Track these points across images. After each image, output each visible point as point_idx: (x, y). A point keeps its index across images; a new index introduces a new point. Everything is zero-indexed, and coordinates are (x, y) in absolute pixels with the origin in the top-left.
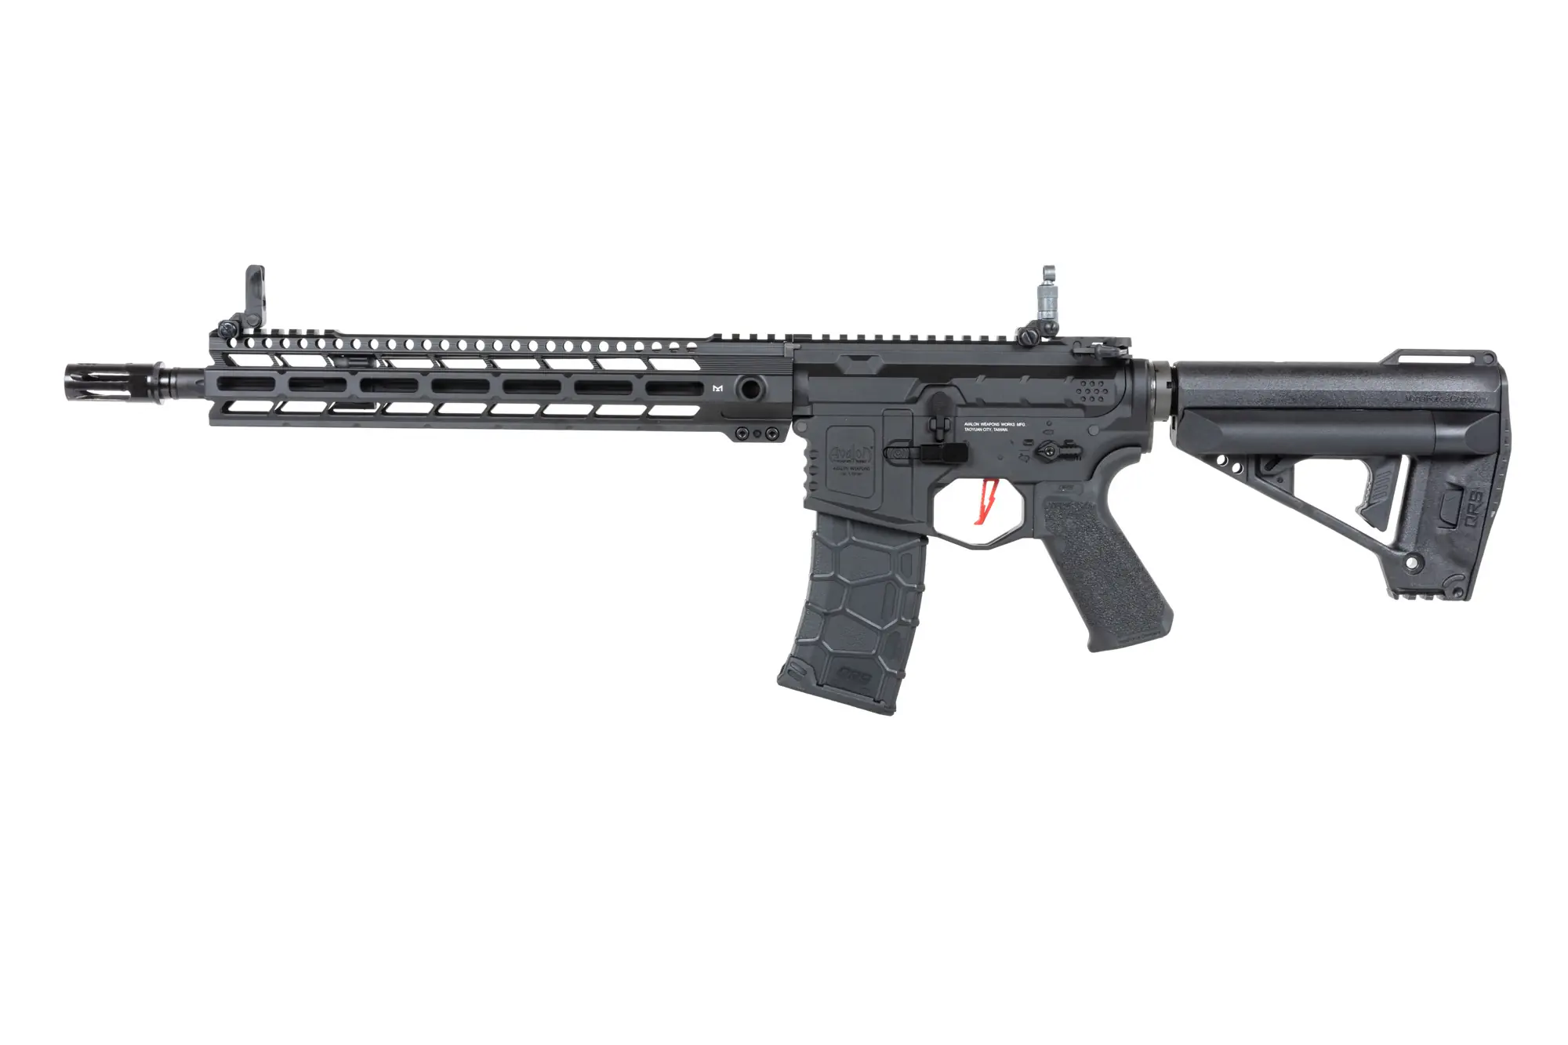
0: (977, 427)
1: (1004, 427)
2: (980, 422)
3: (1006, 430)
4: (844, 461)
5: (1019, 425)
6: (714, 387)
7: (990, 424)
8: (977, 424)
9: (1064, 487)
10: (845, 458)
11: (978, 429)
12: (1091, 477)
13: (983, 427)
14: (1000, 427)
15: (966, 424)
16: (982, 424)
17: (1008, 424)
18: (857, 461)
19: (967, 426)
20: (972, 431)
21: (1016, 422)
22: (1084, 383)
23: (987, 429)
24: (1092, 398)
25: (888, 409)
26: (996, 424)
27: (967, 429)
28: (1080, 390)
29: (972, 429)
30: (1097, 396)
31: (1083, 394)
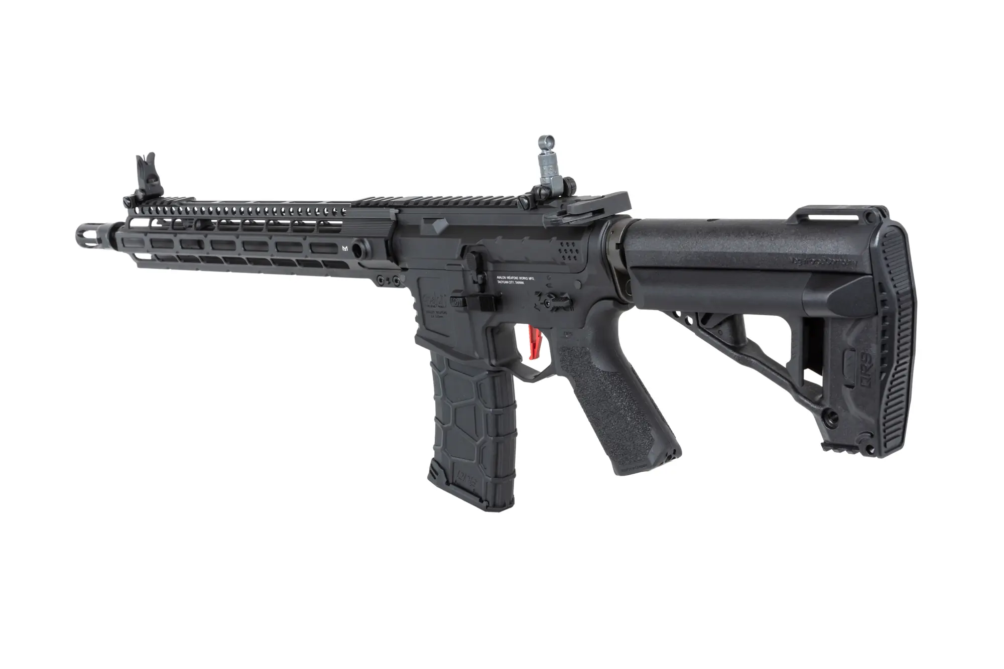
0: (504, 280)
1: (522, 281)
2: (506, 276)
3: (522, 283)
4: (431, 307)
5: (530, 278)
6: (343, 247)
7: (512, 278)
8: (505, 278)
9: (567, 334)
10: (432, 305)
11: (507, 282)
12: (583, 325)
13: (508, 280)
14: (519, 280)
15: (498, 277)
16: (508, 278)
17: (524, 278)
18: (439, 306)
19: (500, 280)
20: (503, 284)
21: (528, 276)
22: (562, 243)
23: (511, 282)
24: (569, 257)
25: (448, 265)
26: (516, 278)
27: (499, 282)
28: (560, 250)
29: (503, 282)
30: (572, 255)
31: (563, 253)
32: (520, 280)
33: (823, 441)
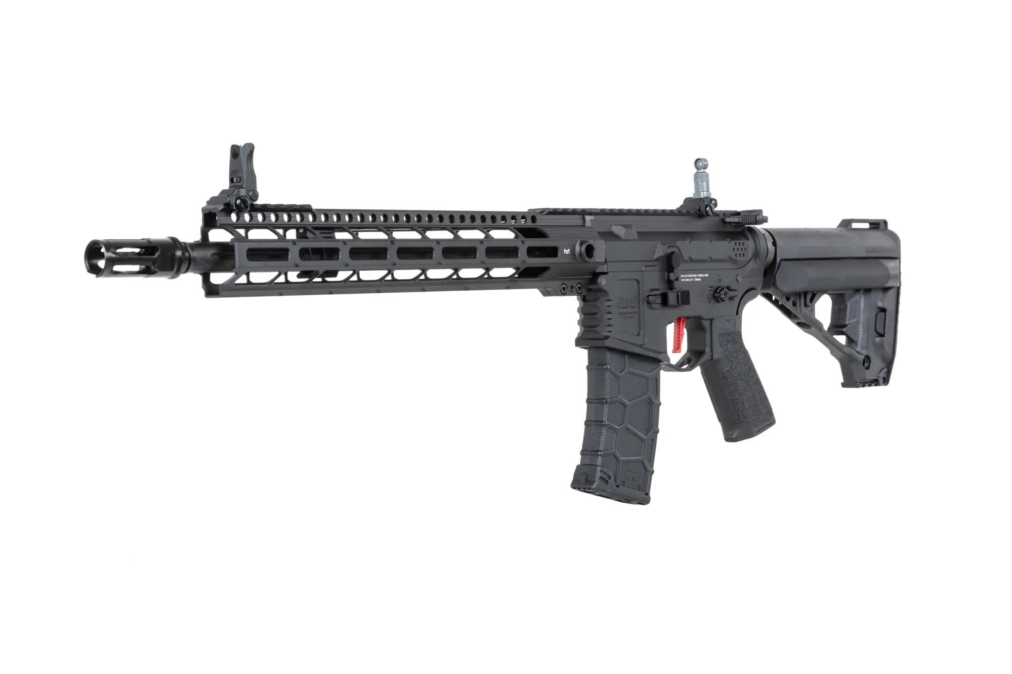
0: (686, 278)
1: (699, 278)
2: (688, 274)
3: (699, 280)
4: (624, 308)
5: (706, 275)
6: (565, 250)
7: (692, 276)
8: (687, 276)
9: (727, 321)
10: (625, 306)
11: (688, 280)
12: (737, 312)
13: (689, 278)
15: (682, 276)
17: (701, 275)
18: (631, 307)
19: (683, 278)
20: (685, 282)
21: (704, 274)
22: (736, 243)
23: (692, 280)
24: (740, 254)
25: (646, 266)
26: (695, 276)
27: (682, 280)
28: (734, 249)
29: (685, 280)
30: (742, 253)
31: (736, 252)
32: (698, 277)
33: (843, 381)
